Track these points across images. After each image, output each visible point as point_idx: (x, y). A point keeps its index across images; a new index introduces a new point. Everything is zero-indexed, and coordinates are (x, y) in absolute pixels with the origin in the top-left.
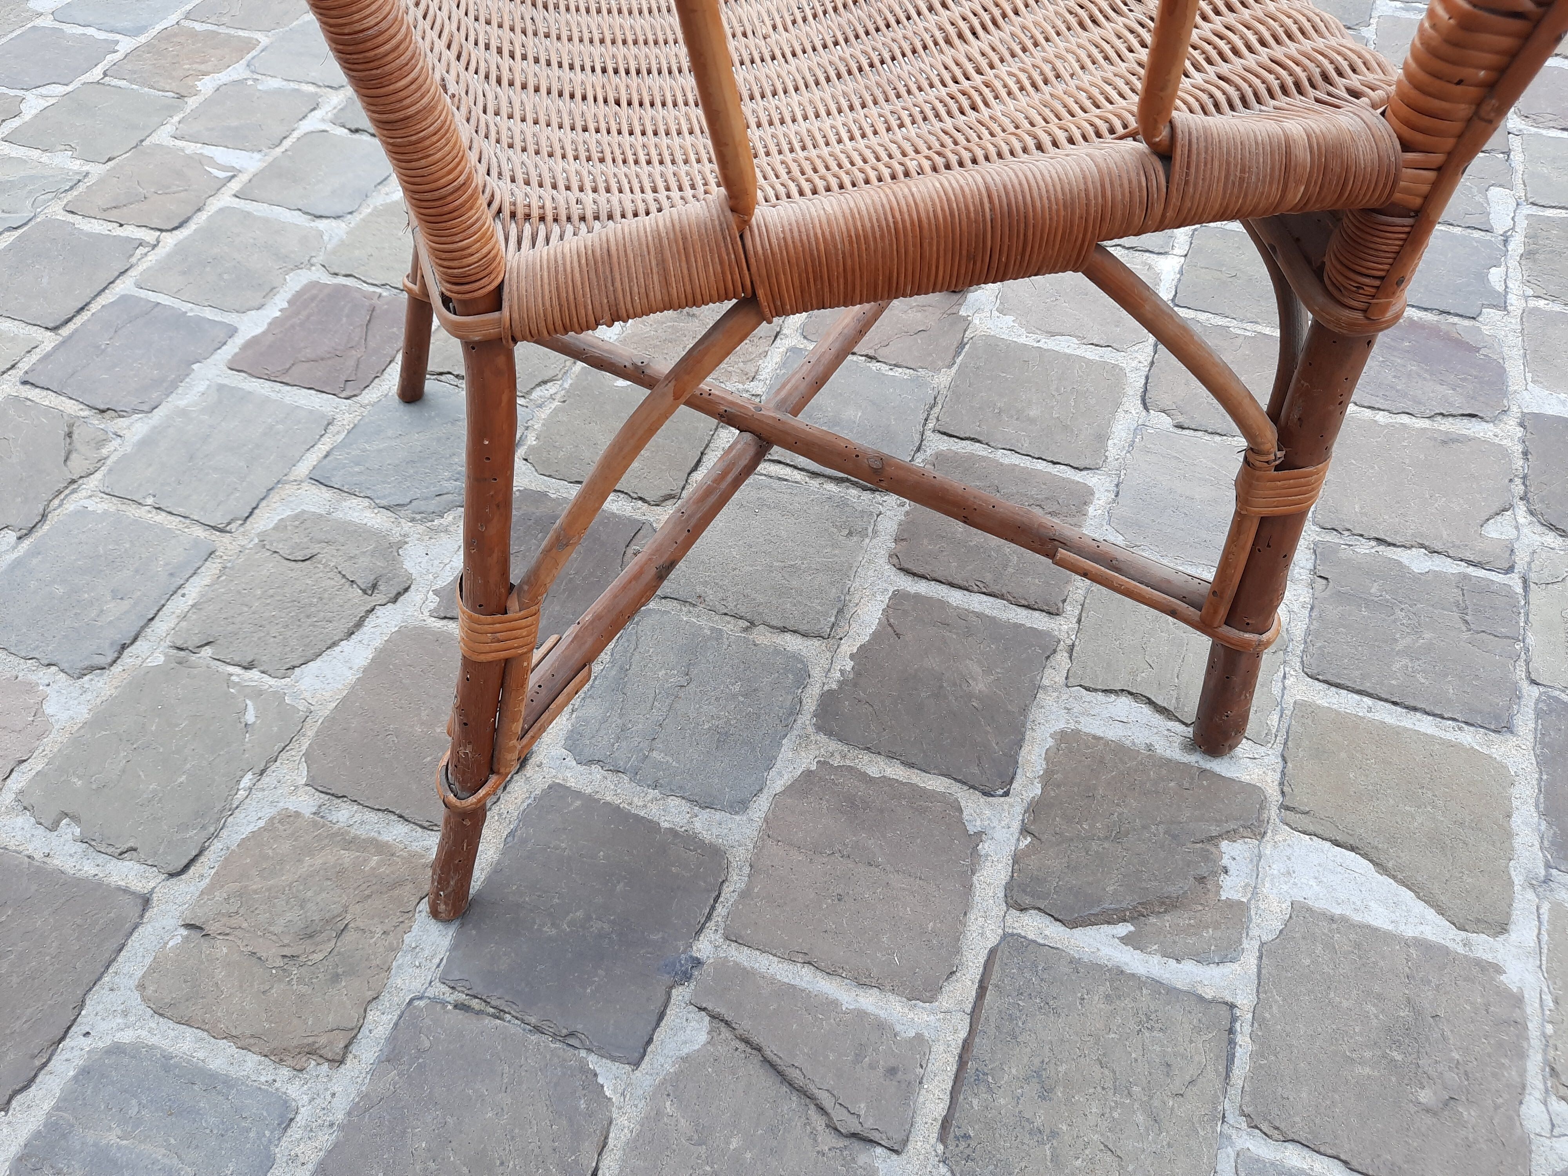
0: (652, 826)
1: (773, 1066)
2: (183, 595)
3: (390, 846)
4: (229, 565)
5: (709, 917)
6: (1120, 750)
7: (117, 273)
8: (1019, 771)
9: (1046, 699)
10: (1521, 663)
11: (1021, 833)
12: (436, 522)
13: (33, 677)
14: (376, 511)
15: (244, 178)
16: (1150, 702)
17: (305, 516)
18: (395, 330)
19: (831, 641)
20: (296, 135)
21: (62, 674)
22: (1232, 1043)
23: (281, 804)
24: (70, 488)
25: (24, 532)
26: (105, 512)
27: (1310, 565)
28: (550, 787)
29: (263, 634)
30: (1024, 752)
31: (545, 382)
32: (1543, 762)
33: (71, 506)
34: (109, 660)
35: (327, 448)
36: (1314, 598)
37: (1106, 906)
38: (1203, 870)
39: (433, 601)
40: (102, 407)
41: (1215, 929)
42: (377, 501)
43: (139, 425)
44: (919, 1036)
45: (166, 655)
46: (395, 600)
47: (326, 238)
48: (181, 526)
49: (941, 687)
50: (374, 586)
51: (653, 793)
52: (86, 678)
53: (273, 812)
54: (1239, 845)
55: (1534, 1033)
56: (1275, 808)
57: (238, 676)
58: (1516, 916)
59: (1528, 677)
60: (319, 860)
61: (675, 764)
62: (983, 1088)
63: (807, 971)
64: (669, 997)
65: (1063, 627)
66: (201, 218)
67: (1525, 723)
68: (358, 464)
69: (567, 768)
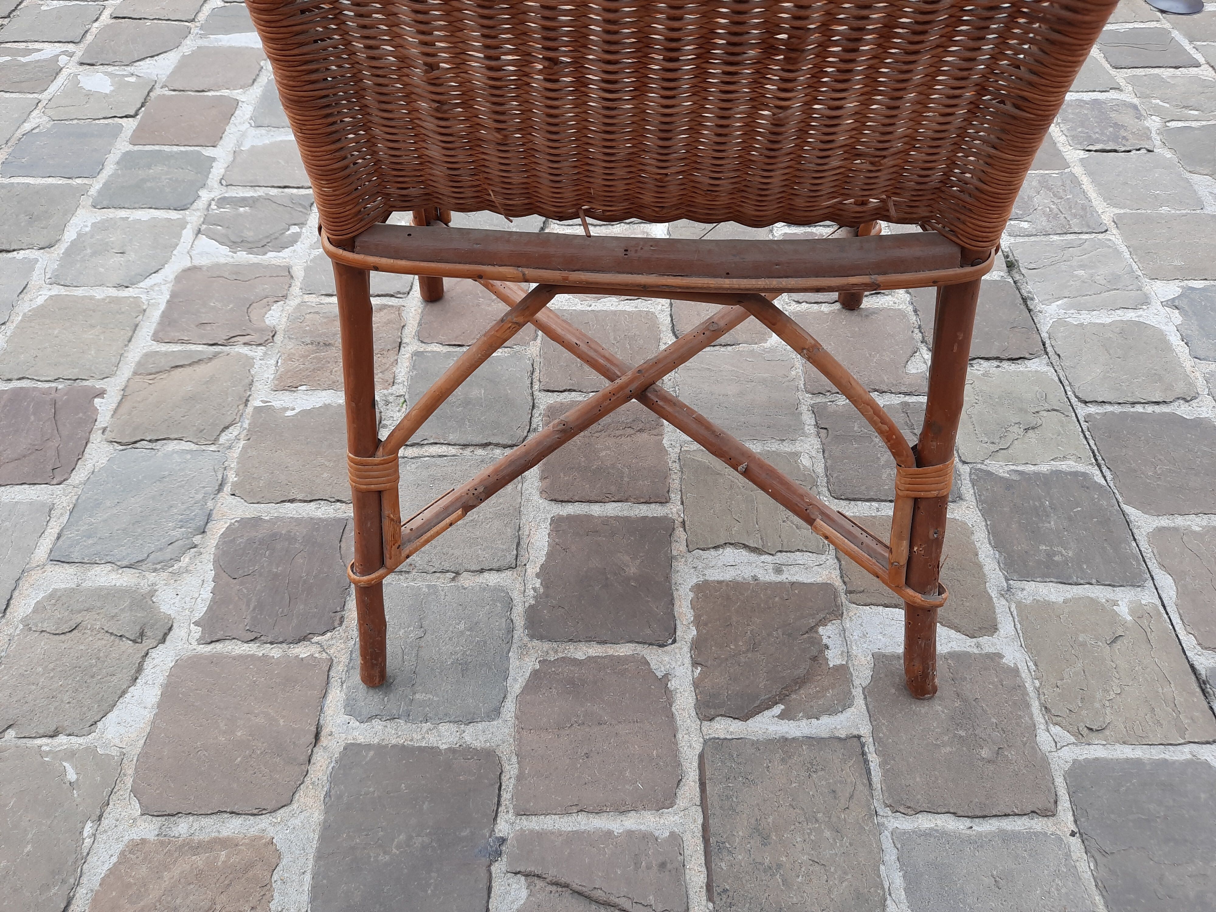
0: (433, 751)
1: (580, 894)
3: (232, 838)
4: (3, 654)
5: (499, 804)
6: (736, 586)
8: (678, 622)
9: (679, 565)
11: (693, 666)
12: (176, 567)
14: (120, 571)
16: (745, 546)
17: (59, 594)
18: (81, 415)
19: (519, 569)
22: (866, 762)
23: (127, 837)
27: (813, 422)
28: (345, 749)
29: (58, 704)
30: (676, 608)
31: (227, 428)
32: (986, 514)
35: (57, 530)
36: (823, 444)
37: (763, 698)
38: (814, 651)
39: (197, 632)
41: (832, 689)
42: (119, 563)
44: (672, 834)
46: (163, 641)
49: (607, 579)
50: (142, 634)
51: (426, 726)
53: (121, 846)
54: (829, 627)
55: (1030, 688)
56: (843, 596)
57: (47, 745)
58: (1000, 618)
59: (961, 460)
60: (176, 871)
61: (435, 699)
62: (725, 853)
63: (582, 817)
64: (491, 874)
65: (673, 510)
67: (968, 491)
68: (89, 537)
69: (353, 729)
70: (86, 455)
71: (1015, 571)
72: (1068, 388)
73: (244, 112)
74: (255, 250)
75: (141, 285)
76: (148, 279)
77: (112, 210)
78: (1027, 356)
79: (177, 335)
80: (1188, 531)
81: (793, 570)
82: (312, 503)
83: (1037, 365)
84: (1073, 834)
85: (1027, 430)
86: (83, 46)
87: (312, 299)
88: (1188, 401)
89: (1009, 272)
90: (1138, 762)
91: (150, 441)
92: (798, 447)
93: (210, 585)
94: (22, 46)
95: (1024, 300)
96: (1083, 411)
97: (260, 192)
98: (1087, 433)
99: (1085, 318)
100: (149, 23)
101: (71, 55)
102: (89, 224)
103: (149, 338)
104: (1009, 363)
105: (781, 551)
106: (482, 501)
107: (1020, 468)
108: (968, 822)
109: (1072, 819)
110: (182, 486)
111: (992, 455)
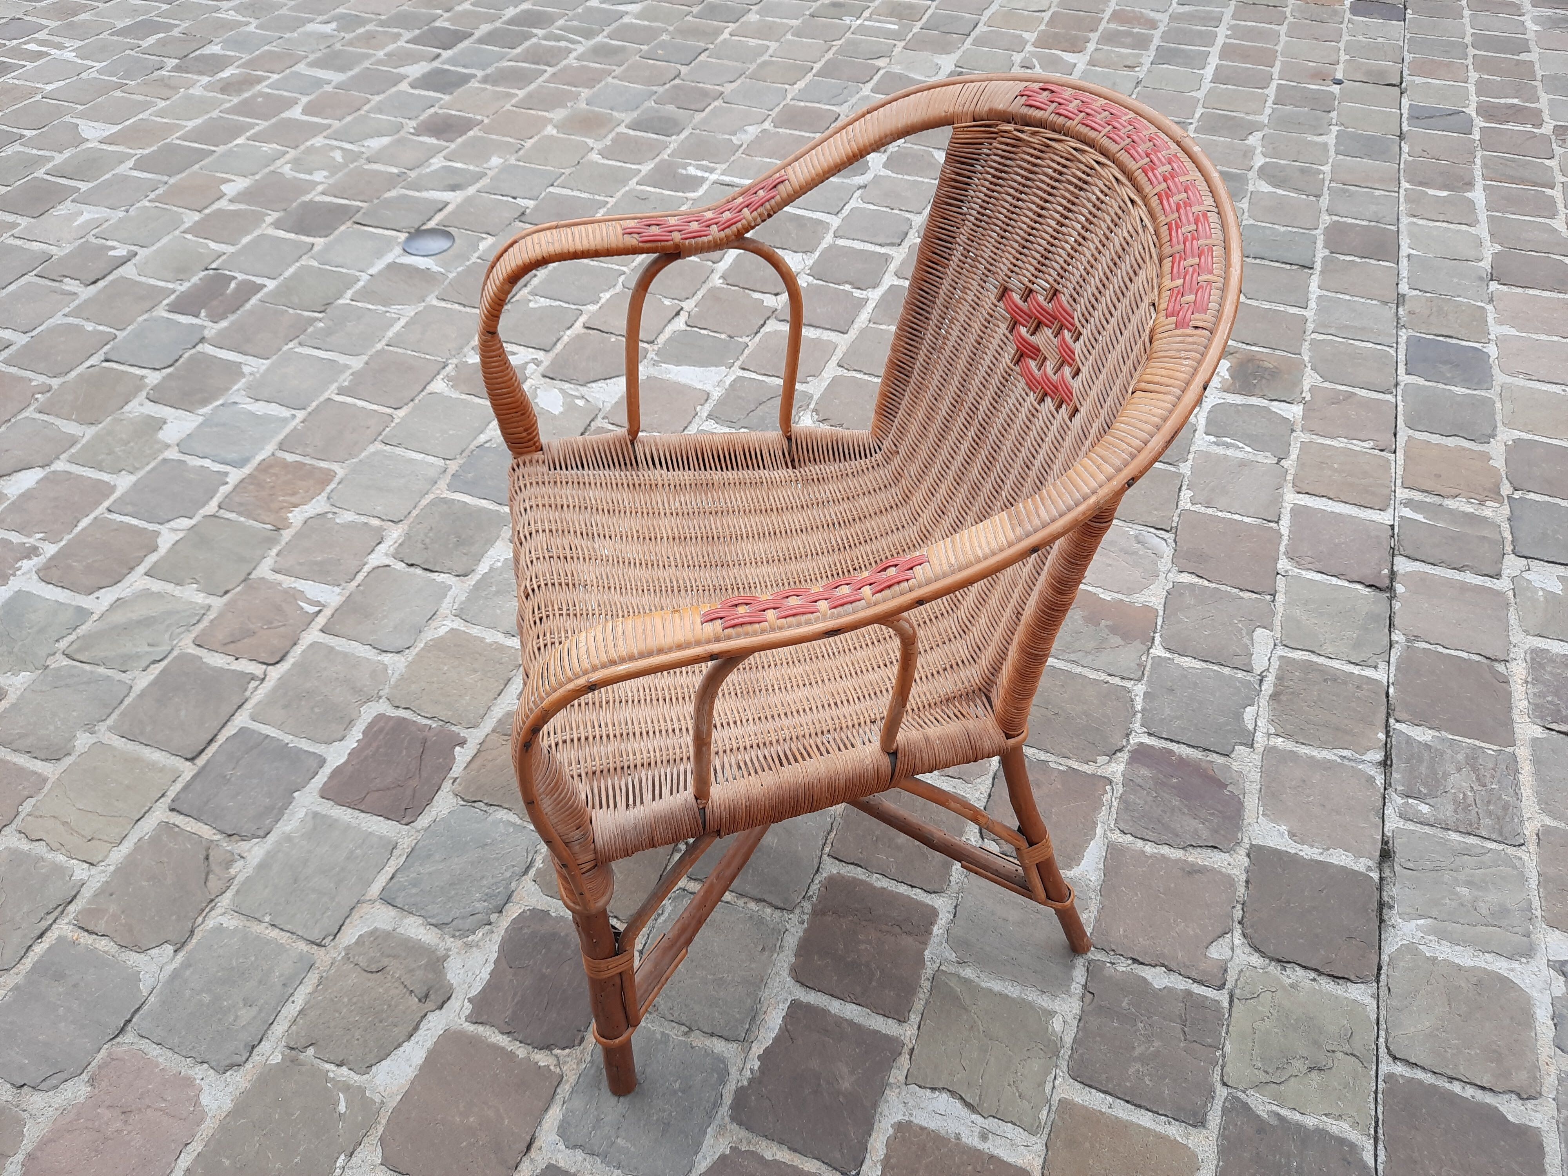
2: (293, 1002)
4: (324, 974)
6: (937, 1139)
7: (235, 707)
8: (868, 1155)
9: (891, 1095)
10: (1218, 1068)
12: (470, 938)
13: (191, 1073)
14: (428, 928)
15: (328, 612)
16: (962, 1098)
17: (378, 933)
18: (441, 761)
19: (746, 1044)
20: (367, 569)
21: (211, 1070)
24: (210, 906)
25: (179, 945)
26: (236, 929)
27: (1083, 982)
28: (547, 1167)
29: (350, 1037)
30: (872, 1140)
32: (1222, 1152)
33: (211, 923)
34: (244, 1058)
35: (392, 870)
36: (1082, 1010)
39: (468, 1007)
40: (230, 833)
42: (429, 920)
43: (256, 848)
45: (283, 1054)
46: (441, 1007)
47: (390, 672)
48: (290, 941)
49: (819, 1084)
50: (427, 996)
52: (228, 1073)
57: (333, 1071)
59: (1222, 1080)
61: (632, 1149)
65: (907, 1032)
66: (296, 652)
67: (1214, 1118)
68: (414, 885)
69: (559, 1151)
70: (434, 802)
72: (1382, 1033)
78: (1352, 978)
81: (1000, 1142)
83: (1359, 993)
85: (1311, 1069)
86: (551, 355)
88: (1522, 1099)
89: (1380, 863)
91: (485, 804)
92: (1056, 1005)
93: (490, 967)
95: (1381, 905)
96: (1387, 1066)
98: (1380, 1096)
99: (1445, 951)
100: (613, 339)
101: (538, 363)
102: (502, 559)
103: (514, 697)
104: (1329, 980)
105: (994, 1117)
107: (1284, 1112)
110: (497, 860)
111: (1259, 1086)
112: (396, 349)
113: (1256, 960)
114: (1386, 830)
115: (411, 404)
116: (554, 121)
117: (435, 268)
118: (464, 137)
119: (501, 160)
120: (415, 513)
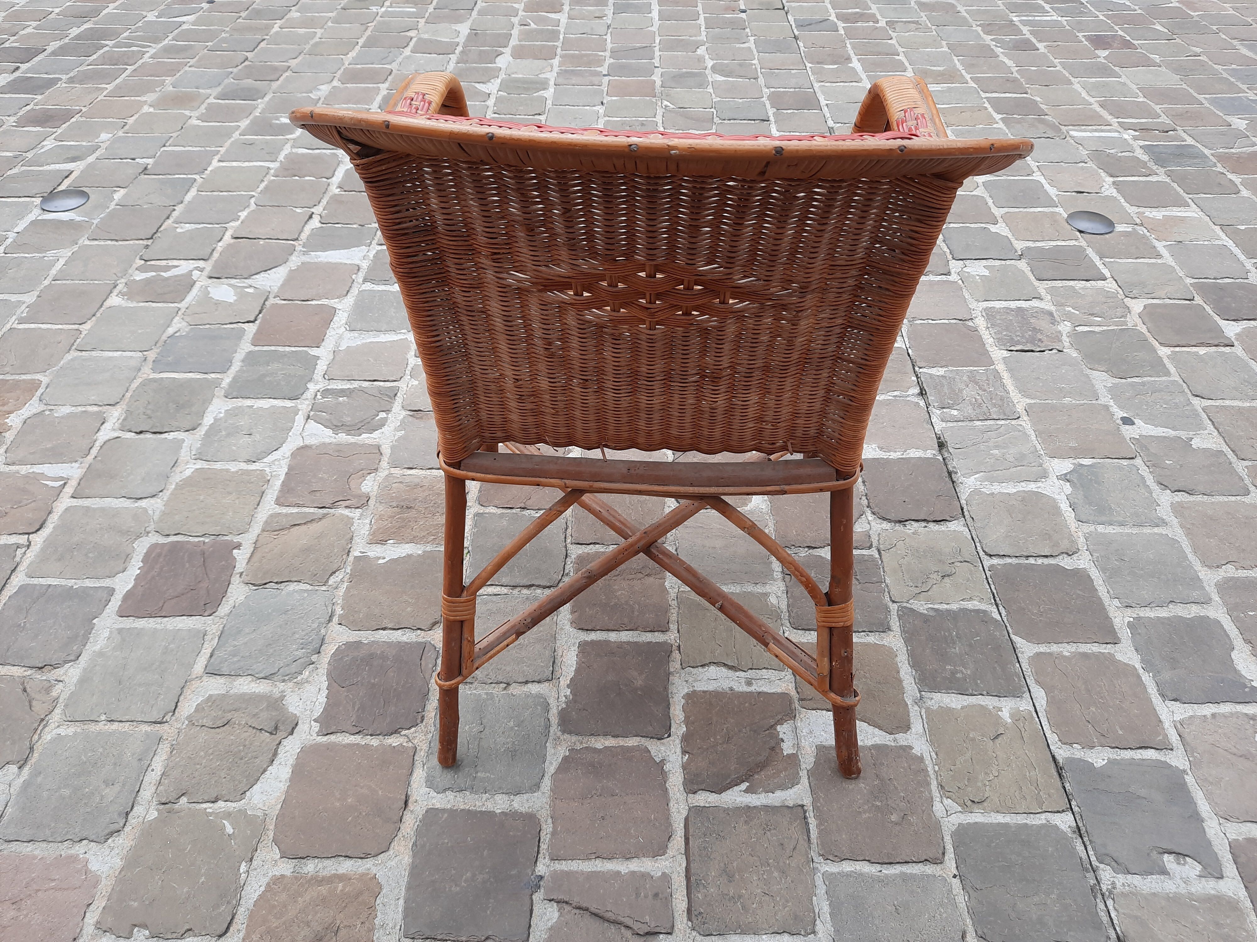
0: (489, 815)
1: (596, 915)
2: (153, 770)
3: (347, 875)
4: (174, 742)
5: (538, 852)
6: (717, 695)
7: (10, 572)
8: (672, 722)
9: (675, 679)
10: (887, 593)
11: (682, 754)
12: (299, 678)
13: (72, 852)
14: (258, 682)
15: (73, 483)
16: (725, 665)
17: (214, 698)
18: (223, 563)
19: (554, 681)
20: (98, 444)
21: (92, 843)
22: (807, 824)
23: (270, 874)
24: (42, 725)
25: (22, 762)
26: (75, 734)
27: (780, 570)
28: (427, 812)
29: (216, 778)
30: (671, 711)
31: (334, 572)
32: (907, 641)
33: (48, 736)
34: (122, 825)
35: (209, 651)
36: (787, 587)
37: (733, 777)
38: (772, 743)
39: (316, 727)
40: (40, 665)
41: (785, 771)
42: (257, 676)
43: (72, 670)
44: (664, 874)
45: (158, 810)
46: (292, 733)
47: (150, 512)
48: (131, 728)
49: (620, 689)
50: (276, 728)
51: (485, 796)
52: (110, 841)
53: (267, 880)
54: (785, 725)
55: (931, 772)
56: (796, 702)
57: (210, 808)
58: (912, 720)
59: (891, 600)
60: (307, 897)
61: (492, 776)
62: (701, 887)
63: (598, 861)
64: (532, 900)
65: (671, 637)
66: (53, 520)
67: (895, 623)
68: (234, 656)
69: (432, 798)
70: (229, 594)
71: (926, 685)
72: (978, 544)
73: (341, 318)
74: (353, 432)
75: (265, 460)
76: (270, 456)
77: (240, 400)
78: (948, 519)
79: (295, 500)
80: (1060, 656)
81: (761, 683)
82: (399, 631)
83: (956, 526)
84: (955, 876)
85: (943, 577)
86: (211, 263)
87: (396, 471)
88: (1070, 555)
89: (940, 451)
90: (1006, 825)
91: (276, 583)
92: (767, 589)
93: (325, 692)
94: (164, 263)
95: (950, 474)
96: (988, 562)
97: (356, 384)
98: (990, 580)
99: (996, 488)
100: (262, 242)
101: (201, 270)
102: (223, 411)
103: (273, 503)
104: (934, 524)
105: (751, 669)
106: (529, 629)
107: (936, 606)
108: (878, 867)
109: (955, 866)
110: (302, 618)
111: (916, 596)
112: (64, 282)
113: (886, 525)
114: (936, 431)
115: (94, 318)
116: (149, 102)
117: (78, 219)
118: (68, 124)
119: (111, 135)
120: (128, 395)
